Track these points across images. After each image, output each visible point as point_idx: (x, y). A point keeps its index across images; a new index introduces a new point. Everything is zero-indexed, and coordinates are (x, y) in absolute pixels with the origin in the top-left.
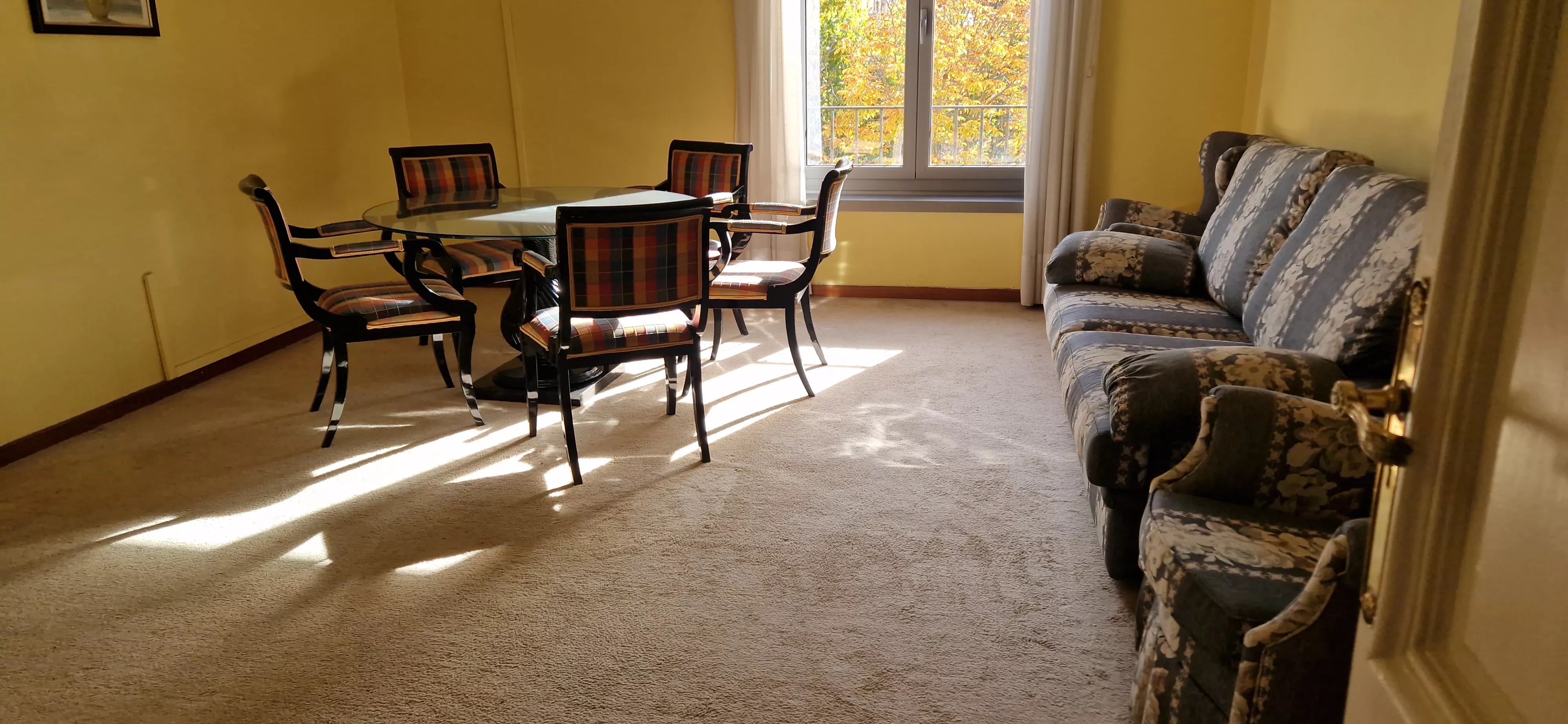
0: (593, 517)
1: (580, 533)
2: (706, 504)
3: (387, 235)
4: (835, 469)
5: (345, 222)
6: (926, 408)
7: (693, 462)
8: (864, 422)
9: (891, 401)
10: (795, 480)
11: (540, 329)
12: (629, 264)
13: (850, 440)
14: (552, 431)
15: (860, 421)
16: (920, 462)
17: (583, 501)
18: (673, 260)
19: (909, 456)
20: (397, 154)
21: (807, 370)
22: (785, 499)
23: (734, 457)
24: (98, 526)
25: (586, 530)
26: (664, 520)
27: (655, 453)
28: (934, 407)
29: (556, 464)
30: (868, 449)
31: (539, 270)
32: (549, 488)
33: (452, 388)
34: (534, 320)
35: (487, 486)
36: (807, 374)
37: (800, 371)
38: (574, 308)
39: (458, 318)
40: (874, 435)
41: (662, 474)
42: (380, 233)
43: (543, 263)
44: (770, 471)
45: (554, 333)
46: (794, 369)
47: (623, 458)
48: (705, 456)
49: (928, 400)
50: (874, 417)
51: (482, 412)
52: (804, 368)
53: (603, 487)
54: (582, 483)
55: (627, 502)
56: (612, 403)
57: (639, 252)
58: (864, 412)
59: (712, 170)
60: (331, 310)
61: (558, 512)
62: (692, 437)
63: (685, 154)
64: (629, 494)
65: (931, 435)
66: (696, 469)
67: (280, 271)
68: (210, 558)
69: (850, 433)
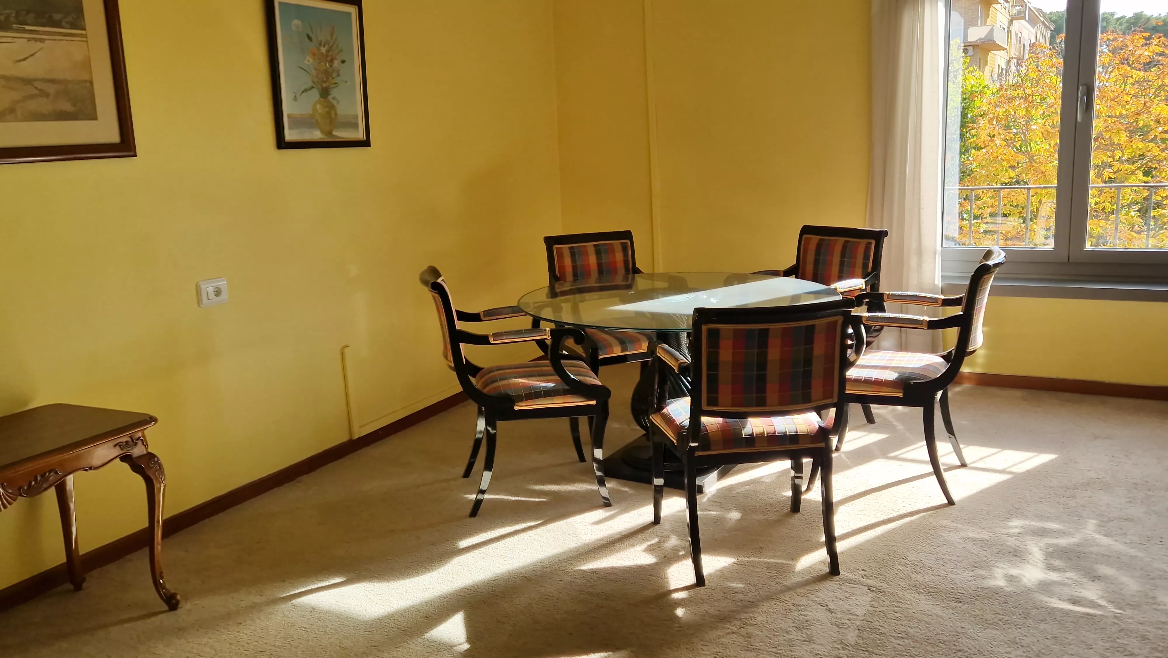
0: (717, 628)
1: (703, 647)
2: (837, 629)
3: (536, 323)
4: (987, 601)
5: (503, 308)
6: (1094, 532)
7: (820, 573)
8: (1018, 543)
9: (1048, 519)
10: (938, 610)
11: (669, 420)
12: (762, 364)
13: (1002, 565)
14: (675, 518)
15: (1012, 542)
16: (1093, 604)
17: (706, 607)
18: (808, 362)
19: (1077, 594)
20: (551, 242)
21: (945, 470)
22: (929, 634)
23: (866, 573)
24: (284, 581)
25: (709, 644)
26: (791, 643)
27: (779, 557)
28: (1104, 533)
29: (679, 558)
30: (1025, 580)
31: (672, 366)
32: (672, 587)
33: (584, 463)
34: (665, 411)
35: (613, 577)
36: (946, 475)
37: (937, 472)
38: (705, 407)
39: (593, 402)
40: (1031, 561)
41: (788, 583)
42: (531, 319)
43: (677, 360)
44: (909, 595)
45: (682, 427)
46: (930, 469)
47: (746, 559)
48: (834, 568)
49: (1095, 522)
50: (1028, 538)
51: (611, 491)
52: (942, 468)
53: (726, 592)
54: (704, 585)
55: (751, 615)
56: (734, 492)
57: (774, 354)
58: (1016, 531)
59: (843, 255)
60: (485, 391)
61: (681, 617)
62: (818, 542)
63: (815, 239)
64: (752, 605)
65: (1104, 570)
66: (825, 583)
67: (447, 354)
68: (368, 628)
69: (1001, 555)
